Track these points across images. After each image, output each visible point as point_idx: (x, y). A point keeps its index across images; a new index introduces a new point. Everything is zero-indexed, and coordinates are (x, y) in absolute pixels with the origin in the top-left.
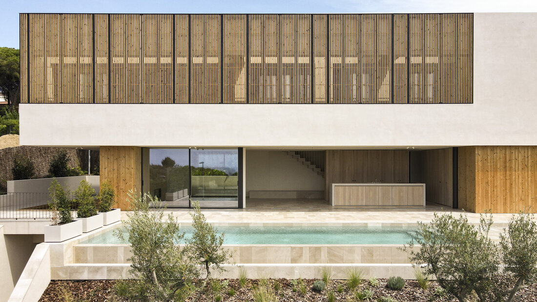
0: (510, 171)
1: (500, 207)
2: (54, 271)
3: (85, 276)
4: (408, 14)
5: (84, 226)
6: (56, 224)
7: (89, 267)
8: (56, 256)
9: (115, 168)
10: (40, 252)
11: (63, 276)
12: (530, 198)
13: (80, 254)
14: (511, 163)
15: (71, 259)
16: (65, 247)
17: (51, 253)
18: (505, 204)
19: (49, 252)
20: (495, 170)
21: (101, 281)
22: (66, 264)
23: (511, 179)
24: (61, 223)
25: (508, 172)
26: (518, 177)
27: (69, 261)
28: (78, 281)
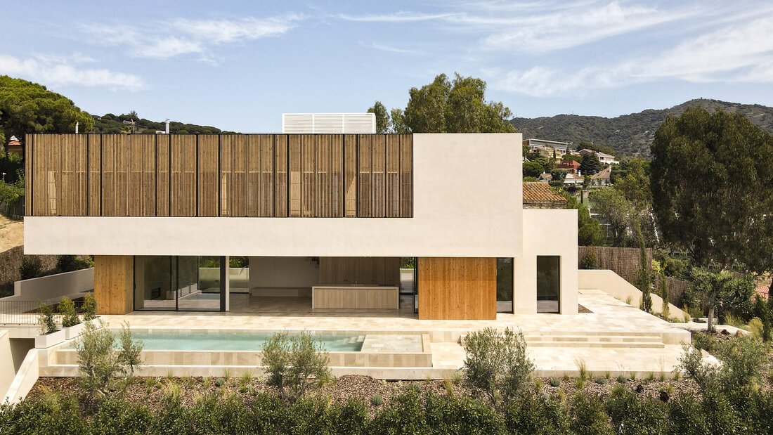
0: (449, 280)
1: (440, 314)
2: (41, 370)
3: (62, 374)
4: (357, 135)
5: (67, 334)
6: (43, 334)
7: (65, 367)
8: (43, 359)
9: (108, 273)
10: (32, 355)
11: (47, 374)
12: (466, 305)
13: (61, 357)
14: (449, 272)
15: (54, 361)
16: (49, 352)
17: (39, 356)
18: (444, 311)
19: (37, 357)
20: (435, 279)
21: (73, 378)
22: (50, 365)
23: (449, 287)
24: (49, 333)
25: (447, 282)
26: (455, 285)
27: (52, 362)
28: (58, 378)
